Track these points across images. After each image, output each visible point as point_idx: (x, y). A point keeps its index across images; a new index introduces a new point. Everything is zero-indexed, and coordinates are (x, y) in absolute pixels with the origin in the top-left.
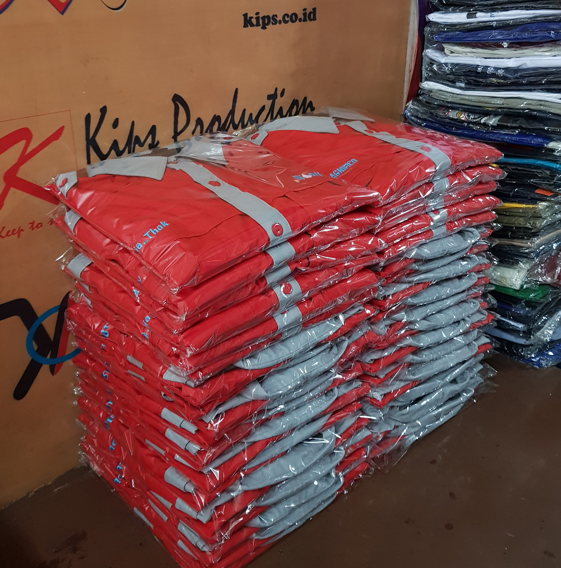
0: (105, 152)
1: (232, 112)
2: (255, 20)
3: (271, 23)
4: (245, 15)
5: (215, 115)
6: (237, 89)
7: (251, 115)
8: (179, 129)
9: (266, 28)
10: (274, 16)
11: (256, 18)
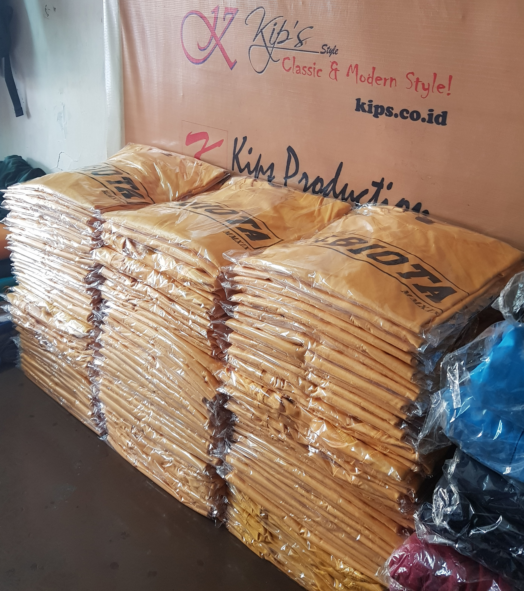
0: (242, 167)
1: (334, 181)
2: (368, 107)
3: (384, 114)
4: (358, 100)
5: (319, 177)
6: (342, 163)
7: (352, 192)
8: (289, 175)
9: (378, 117)
10: (389, 108)
11: (368, 105)
